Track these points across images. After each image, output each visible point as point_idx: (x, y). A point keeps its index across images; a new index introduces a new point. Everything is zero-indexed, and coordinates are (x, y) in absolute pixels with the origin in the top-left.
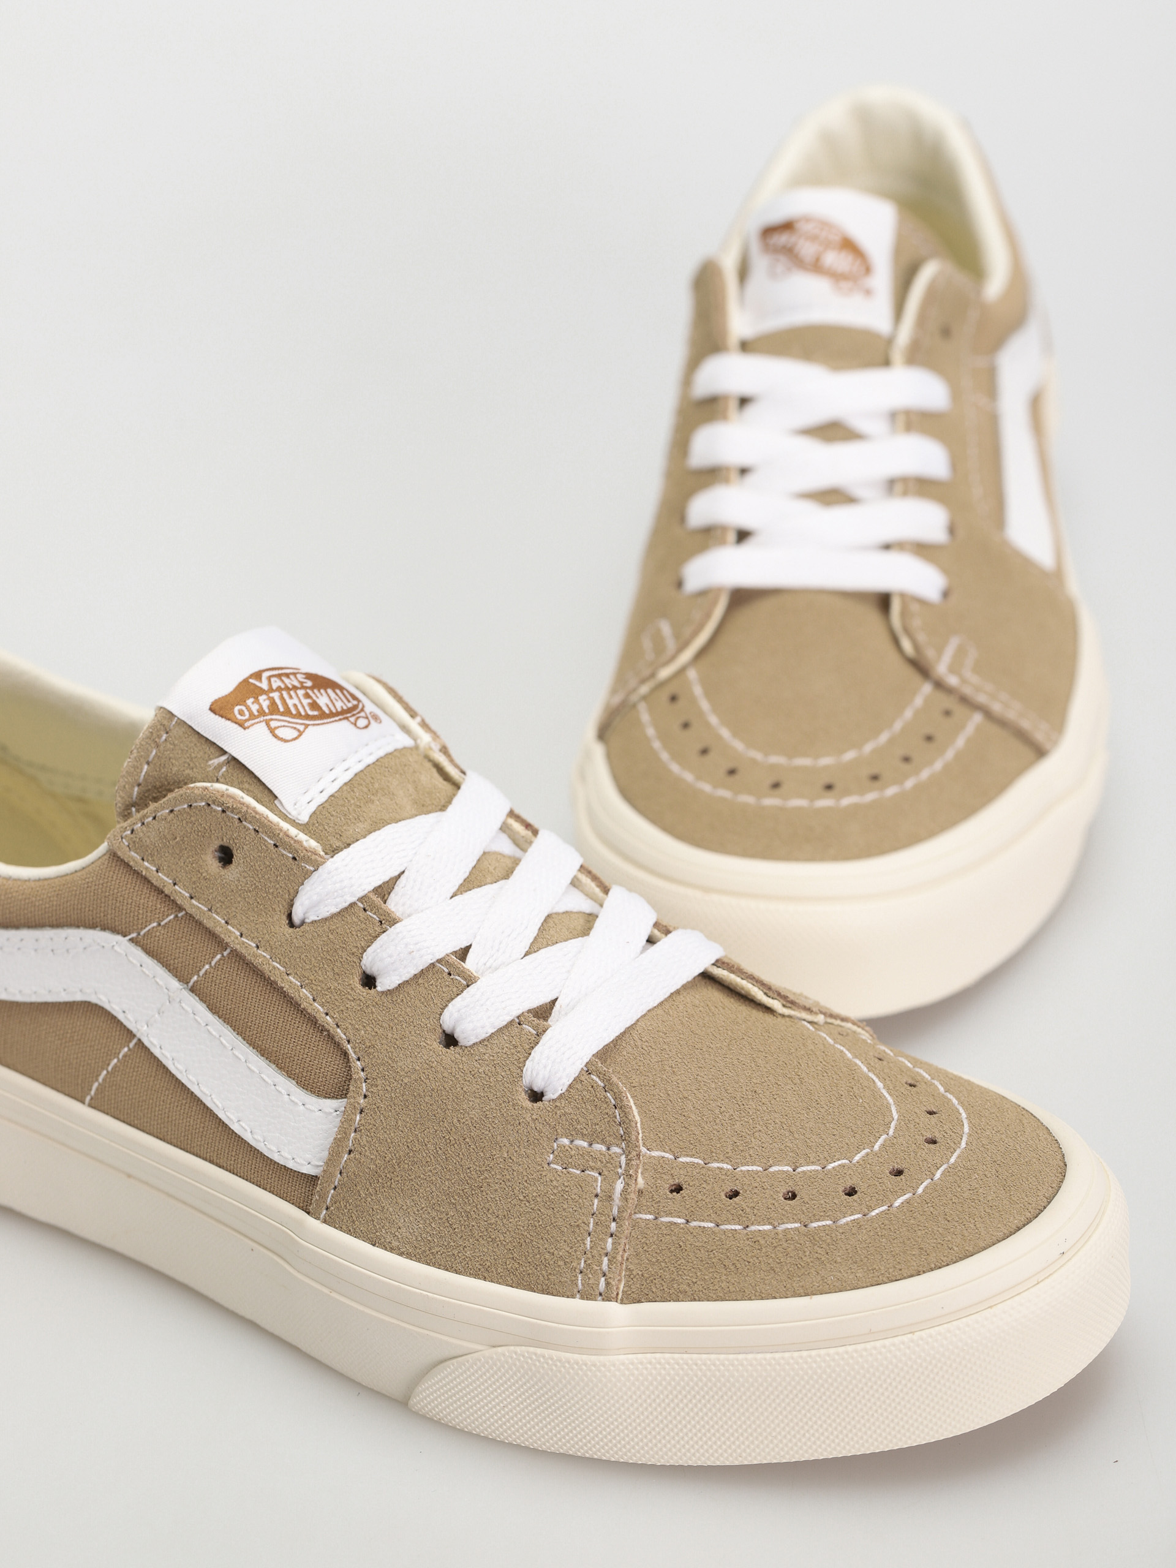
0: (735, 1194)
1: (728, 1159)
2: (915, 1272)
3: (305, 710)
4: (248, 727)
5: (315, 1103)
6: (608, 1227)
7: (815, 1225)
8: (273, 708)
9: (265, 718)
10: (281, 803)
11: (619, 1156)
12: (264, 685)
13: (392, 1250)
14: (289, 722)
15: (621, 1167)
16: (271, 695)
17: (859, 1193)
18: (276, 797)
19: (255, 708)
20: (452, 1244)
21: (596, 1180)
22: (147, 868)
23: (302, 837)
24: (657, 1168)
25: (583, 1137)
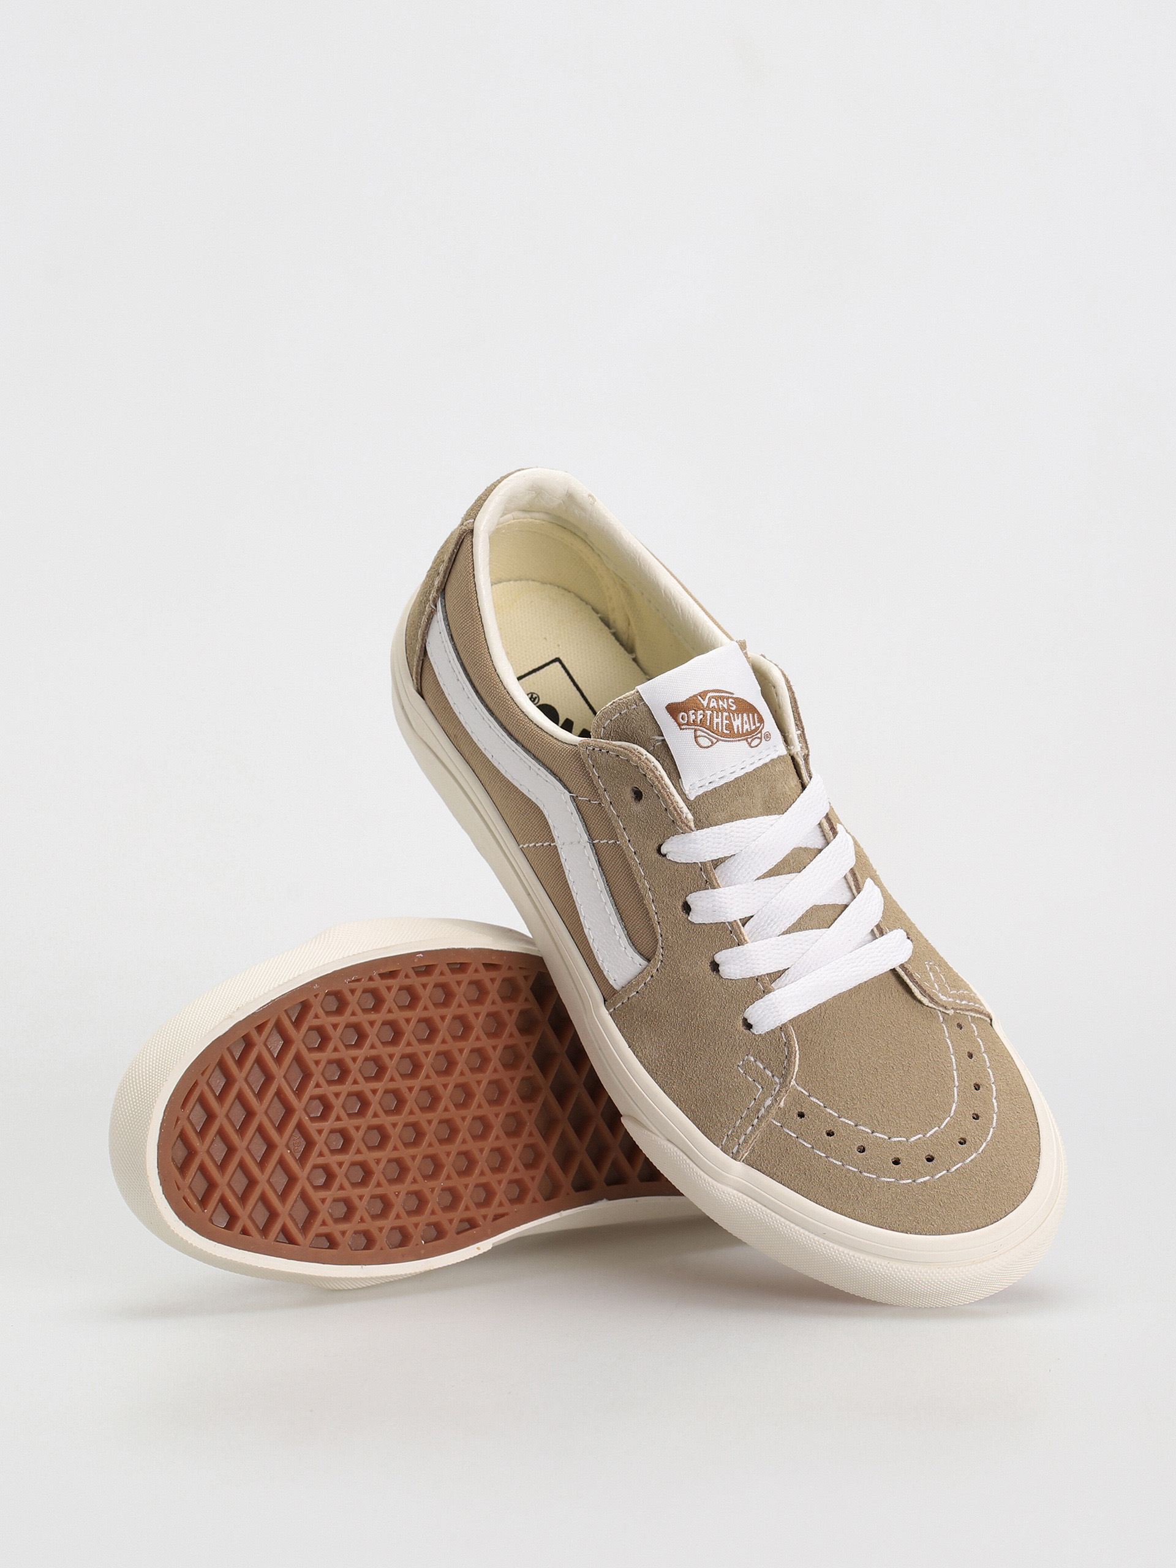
0: (830, 1134)
1: (838, 1111)
2: (905, 1230)
3: (722, 729)
4: (684, 729)
5: (630, 952)
6: (752, 1121)
7: (866, 1174)
8: (702, 723)
9: (696, 727)
10: (682, 782)
11: (776, 1083)
12: (705, 703)
13: (637, 1056)
14: (709, 735)
15: (775, 1090)
16: (707, 712)
17: (900, 1165)
18: (680, 778)
19: (693, 717)
20: (669, 1076)
21: (758, 1091)
22: (593, 773)
23: (685, 810)
24: (797, 1098)
25: (762, 1062)
